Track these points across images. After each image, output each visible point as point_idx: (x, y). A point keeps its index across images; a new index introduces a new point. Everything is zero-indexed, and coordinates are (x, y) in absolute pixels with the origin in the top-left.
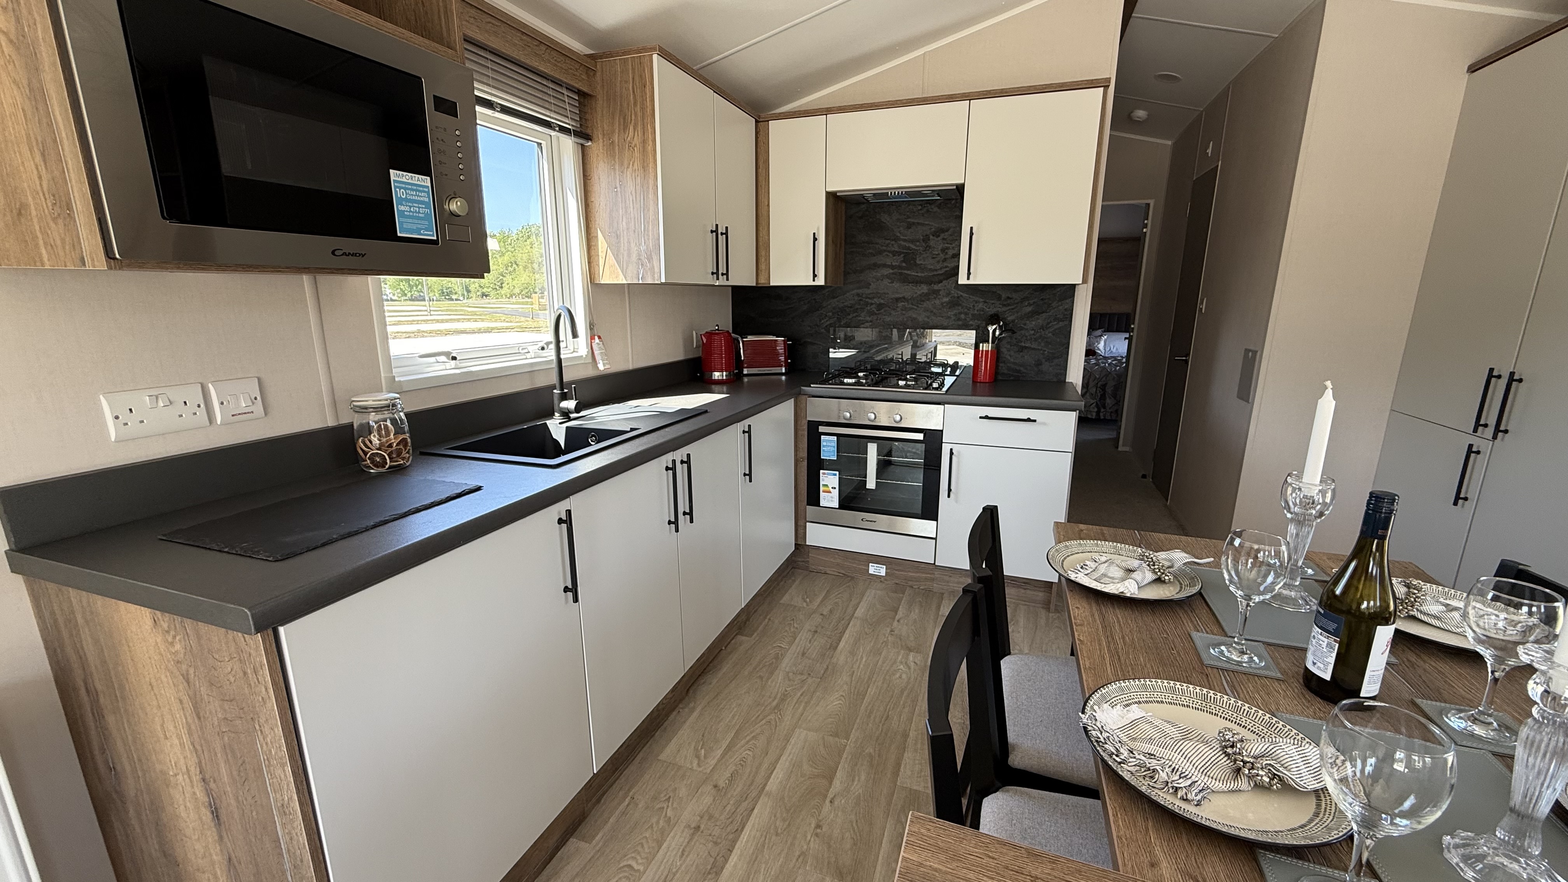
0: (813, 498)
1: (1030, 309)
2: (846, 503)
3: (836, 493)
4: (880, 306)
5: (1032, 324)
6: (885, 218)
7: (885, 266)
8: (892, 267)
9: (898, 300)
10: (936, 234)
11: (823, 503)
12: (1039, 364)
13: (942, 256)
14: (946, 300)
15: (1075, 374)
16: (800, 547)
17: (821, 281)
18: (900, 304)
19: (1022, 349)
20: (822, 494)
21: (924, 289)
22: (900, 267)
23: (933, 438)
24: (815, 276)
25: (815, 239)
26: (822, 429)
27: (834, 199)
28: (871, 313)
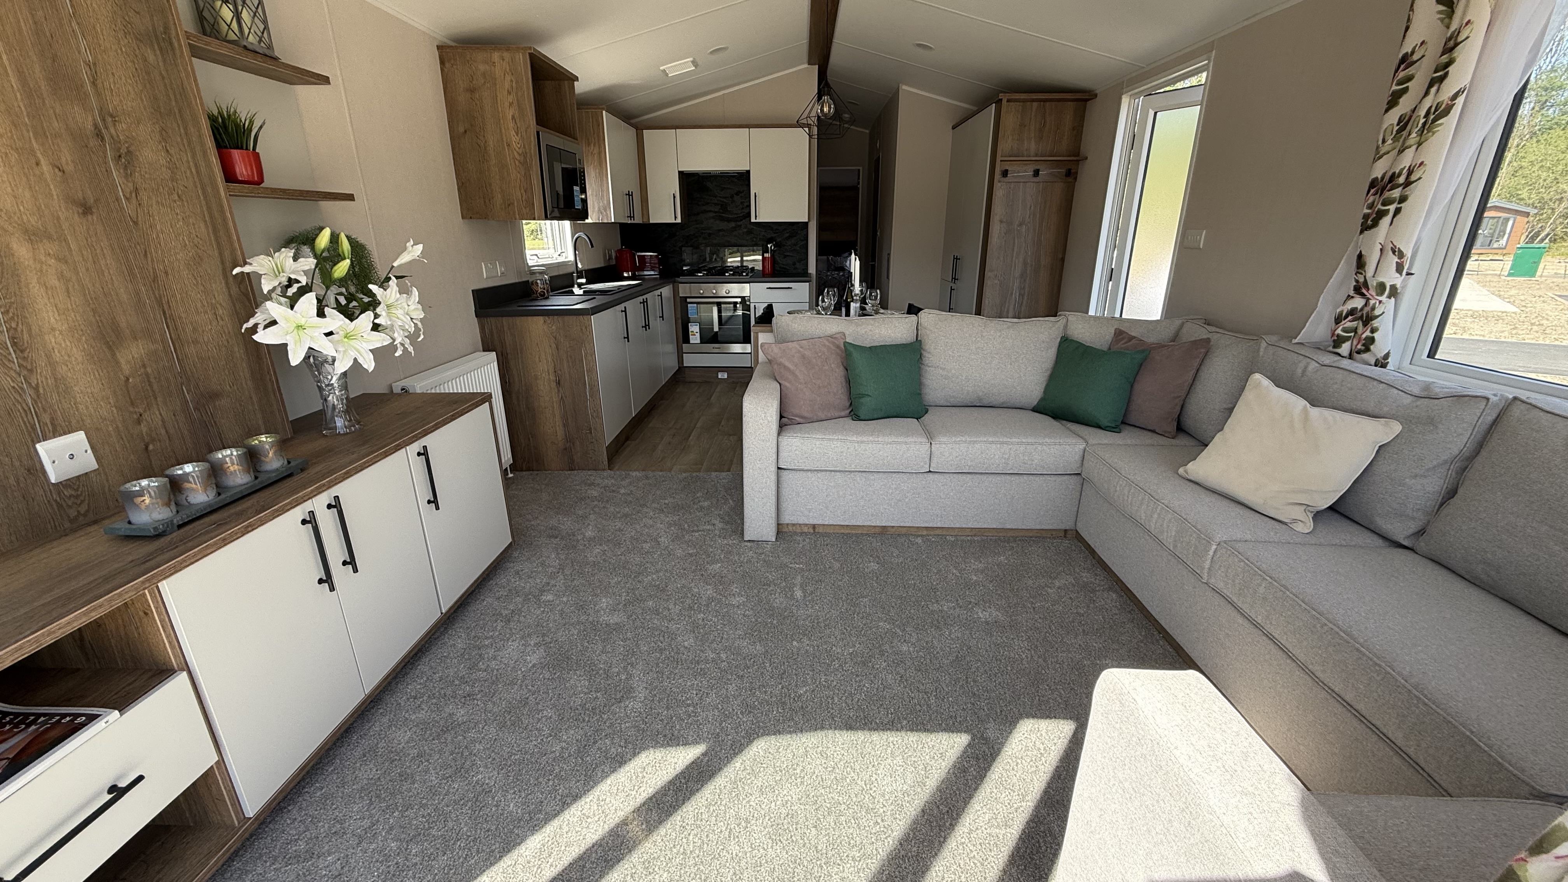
0: (686, 340)
1: (788, 235)
2: (703, 341)
3: (698, 335)
4: (710, 234)
5: (789, 243)
6: (709, 184)
7: (711, 211)
8: (715, 212)
9: (720, 230)
10: (737, 194)
11: (691, 342)
12: (794, 264)
13: (741, 206)
14: (745, 230)
15: (812, 269)
16: (681, 369)
17: (679, 220)
18: (721, 233)
19: (785, 256)
20: (691, 337)
21: (733, 224)
22: (719, 212)
23: (745, 302)
24: (676, 218)
25: (674, 197)
26: (688, 300)
27: (681, 174)
28: (705, 238)
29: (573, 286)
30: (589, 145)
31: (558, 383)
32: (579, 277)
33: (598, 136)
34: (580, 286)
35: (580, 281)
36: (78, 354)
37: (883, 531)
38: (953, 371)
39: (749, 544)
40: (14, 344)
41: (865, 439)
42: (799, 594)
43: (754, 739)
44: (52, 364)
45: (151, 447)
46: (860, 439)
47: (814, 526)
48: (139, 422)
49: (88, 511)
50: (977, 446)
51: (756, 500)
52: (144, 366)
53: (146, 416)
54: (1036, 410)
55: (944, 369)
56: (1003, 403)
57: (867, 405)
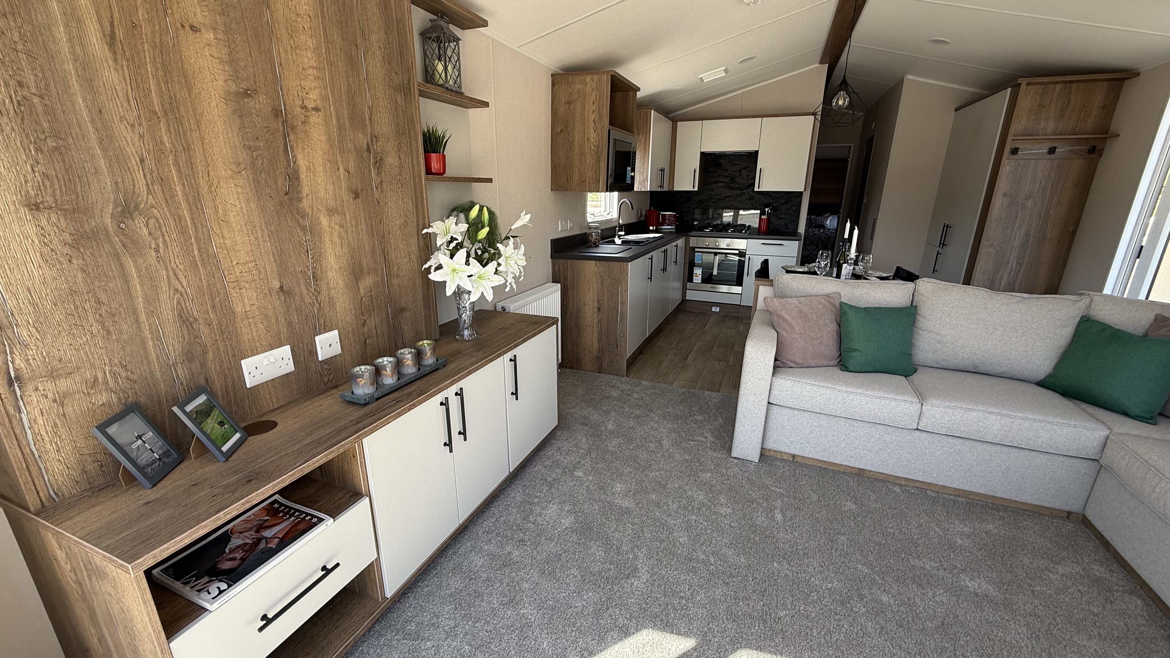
0: (690, 279)
1: (784, 201)
2: (703, 281)
3: (700, 277)
4: (718, 200)
5: (784, 207)
6: (722, 161)
7: (721, 182)
8: (725, 182)
9: (726, 197)
10: (745, 169)
11: (694, 281)
12: (786, 225)
13: (747, 178)
14: (748, 197)
15: (802, 229)
16: (684, 301)
17: (696, 189)
18: (727, 199)
19: (779, 218)
20: (694, 277)
21: (738, 192)
22: (728, 183)
23: (742, 254)
24: (694, 187)
25: (695, 171)
26: (696, 250)
27: (702, 154)
28: (714, 202)
29: (615, 237)
30: (639, 135)
31: (599, 309)
32: (619, 231)
33: (646, 128)
34: (619, 236)
35: (620, 233)
36: (341, 283)
37: (860, 473)
38: (948, 337)
39: (736, 461)
40: (314, 277)
41: (854, 390)
42: (779, 517)
43: (738, 648)
44: (329, 289)
45: (367, 341)
46: (849, 389)
47: (794, 456)
48: (364, 325)
49: (333, 379)
50: (974, 414)
51: (747, 426)
52: (371, 291)
53: (367, 322)
54: (1041, 384)
55: (938, 334)
56: (1002, 373)
57: (856, 358)
